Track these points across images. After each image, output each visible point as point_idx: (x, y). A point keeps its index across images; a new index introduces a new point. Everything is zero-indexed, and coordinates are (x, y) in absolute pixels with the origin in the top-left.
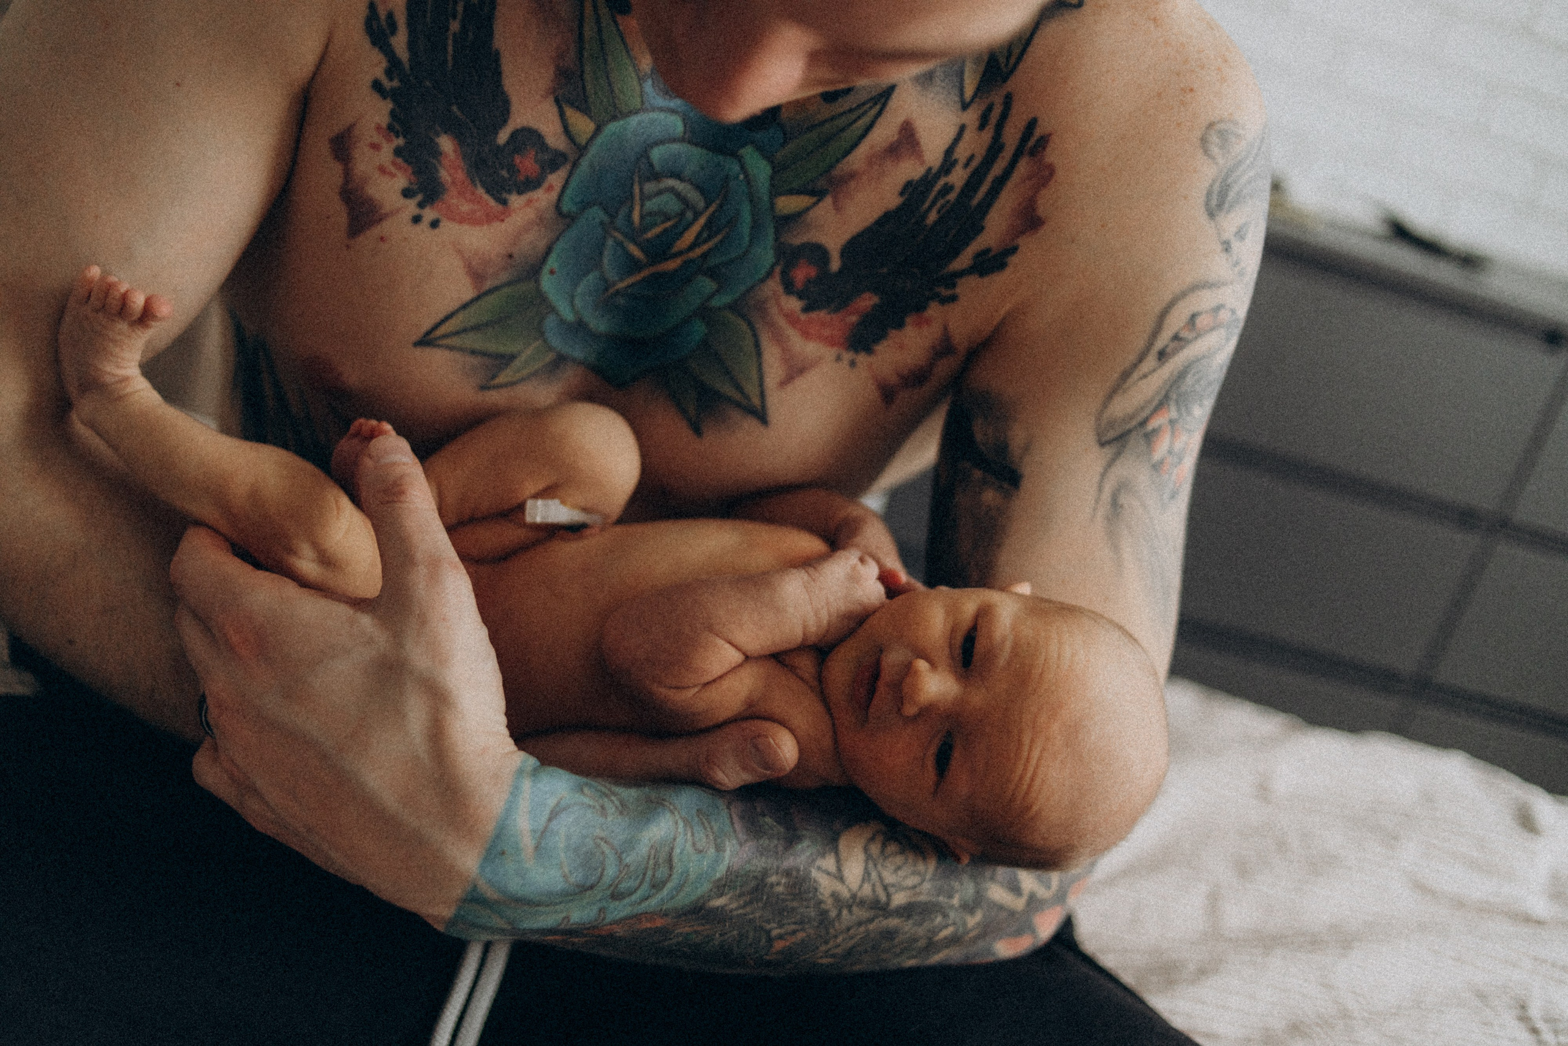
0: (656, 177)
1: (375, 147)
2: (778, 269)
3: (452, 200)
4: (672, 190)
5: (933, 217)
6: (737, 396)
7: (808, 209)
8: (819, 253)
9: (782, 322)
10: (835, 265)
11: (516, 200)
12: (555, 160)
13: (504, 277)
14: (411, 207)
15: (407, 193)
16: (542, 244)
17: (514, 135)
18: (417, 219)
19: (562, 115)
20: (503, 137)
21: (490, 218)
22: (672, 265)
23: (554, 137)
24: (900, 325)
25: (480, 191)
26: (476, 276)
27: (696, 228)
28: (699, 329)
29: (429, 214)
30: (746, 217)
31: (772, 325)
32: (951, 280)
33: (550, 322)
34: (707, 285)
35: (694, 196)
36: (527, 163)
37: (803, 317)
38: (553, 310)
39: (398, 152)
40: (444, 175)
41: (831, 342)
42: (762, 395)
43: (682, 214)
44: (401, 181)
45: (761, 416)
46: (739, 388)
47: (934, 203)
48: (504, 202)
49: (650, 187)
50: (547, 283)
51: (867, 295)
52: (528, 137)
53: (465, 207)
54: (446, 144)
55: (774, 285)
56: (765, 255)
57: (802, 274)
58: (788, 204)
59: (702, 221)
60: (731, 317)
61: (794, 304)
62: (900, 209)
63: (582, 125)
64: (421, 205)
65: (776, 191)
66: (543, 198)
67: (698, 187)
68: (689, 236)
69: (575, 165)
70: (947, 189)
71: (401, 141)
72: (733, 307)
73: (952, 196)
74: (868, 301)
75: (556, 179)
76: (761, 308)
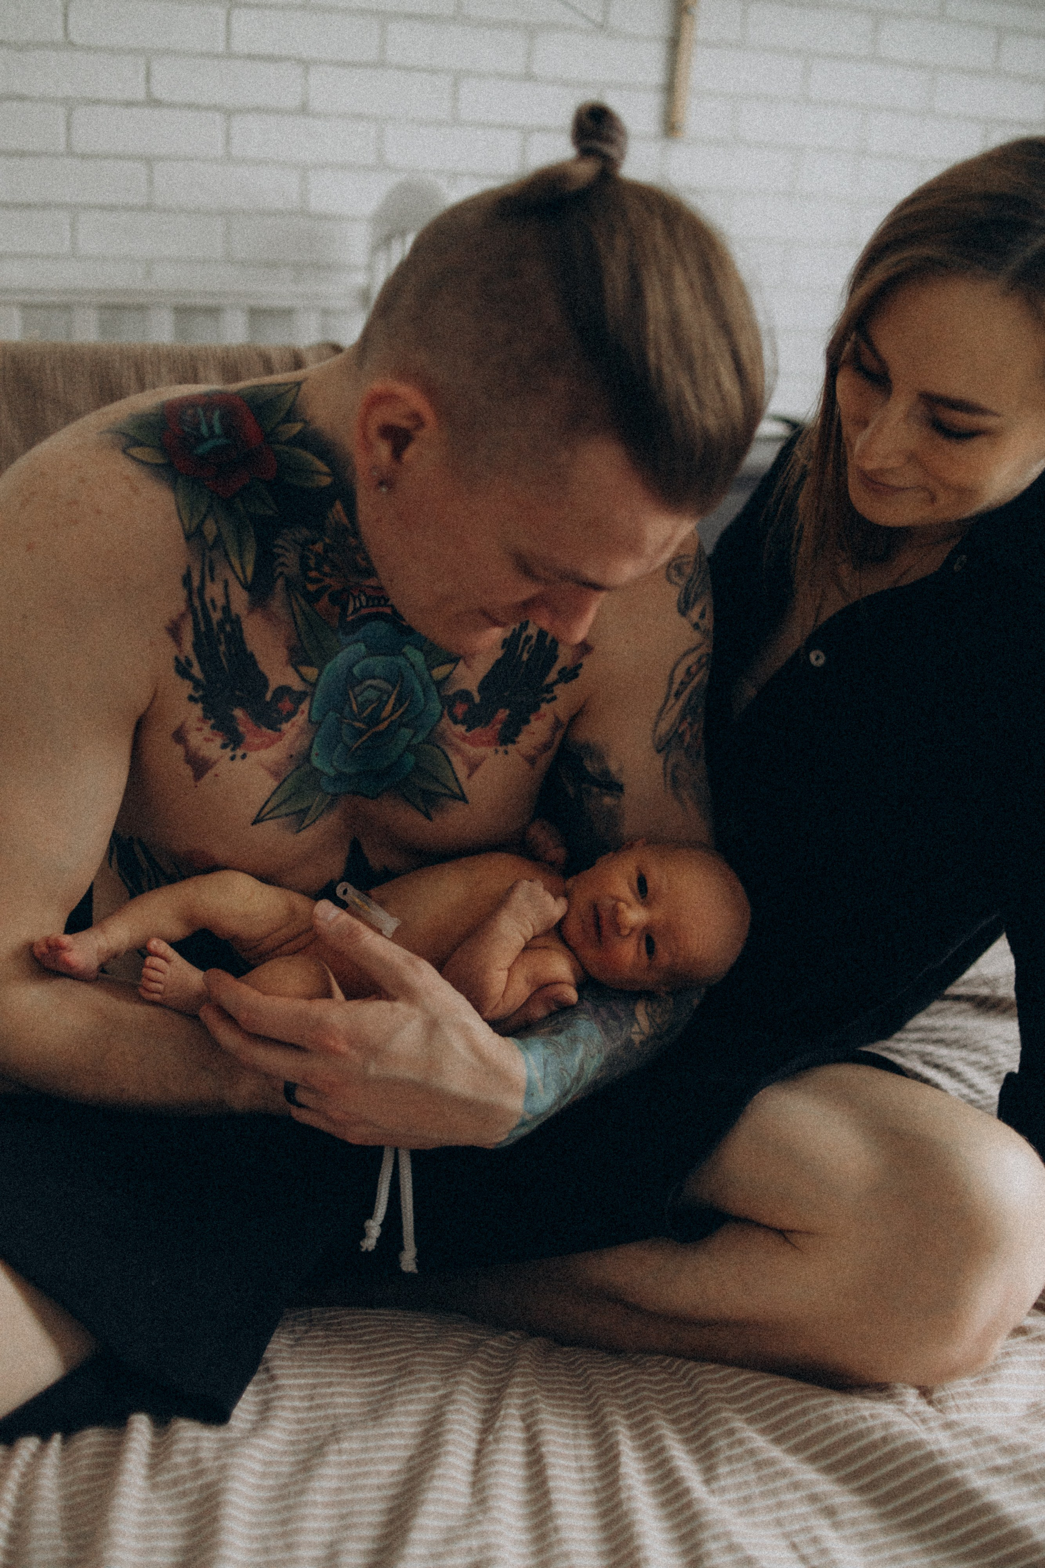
0: (360, 682)
1: (200, 729)
2: (445, 712)
3: (248, 739)
4: (371, 686)
5: (525, 656)
6: (447, 791)
7: (451, 673)
8: (465, 695)
9: (457, 741)
10: (477, 699)
11: (285, 726)
12: (300, 697)
13: (291, 768)
14: (228, 752)
15: (224, 746)
16: (306, 743)
17: (275, 693)
18: (233, 758)
19: (297, 671)
20: (269, 696)
21: (273, 742)
22: (382, 727)
23: (297, 685)
24: (527, 721)
25: (264, 729)
26: (275, 774)
27: (392, 701)
28: (410, 759)
29: (239, 752)
30: (418, 687)
31: (451, 745)
32: (549, 688)
33: (323, 781)
34: (406, 732)
35: (384, 685)
36: (286, 705)
37: (468, 734)
38: (323, 773)
39: (213, 727)
40: (241, 729)
41: (489, 743)
42: (460, 788)
43: (379, 699)
44: (219, 741)
45: (463, 798)
46: (446, 786)
47: (523, 647)
48: (280, 730)
49: (357, 689)
50: (316, 762)
51: (501, 710)
52: (283, 691)
53: (257, 741)
54: (238, 713)
55: (446, 722)
56: (436, 706)
57: (460, 710)
58: (440, 672)
59: (393, 697)
60: (427, 747)
61: (461, 729)
62: (504, 656)
63: (311, 673)
64: (233, 749)
65: (430, 668)
66: (300, 719)
67: (385, 680)
68: (389, 708)
69: (313, 694)
70: (529, 638)
71: (212, 721)
72: (426, 741)
73: (533, 641)
74: (503, 714)
75: (305, 706)
76: (442, 736)
